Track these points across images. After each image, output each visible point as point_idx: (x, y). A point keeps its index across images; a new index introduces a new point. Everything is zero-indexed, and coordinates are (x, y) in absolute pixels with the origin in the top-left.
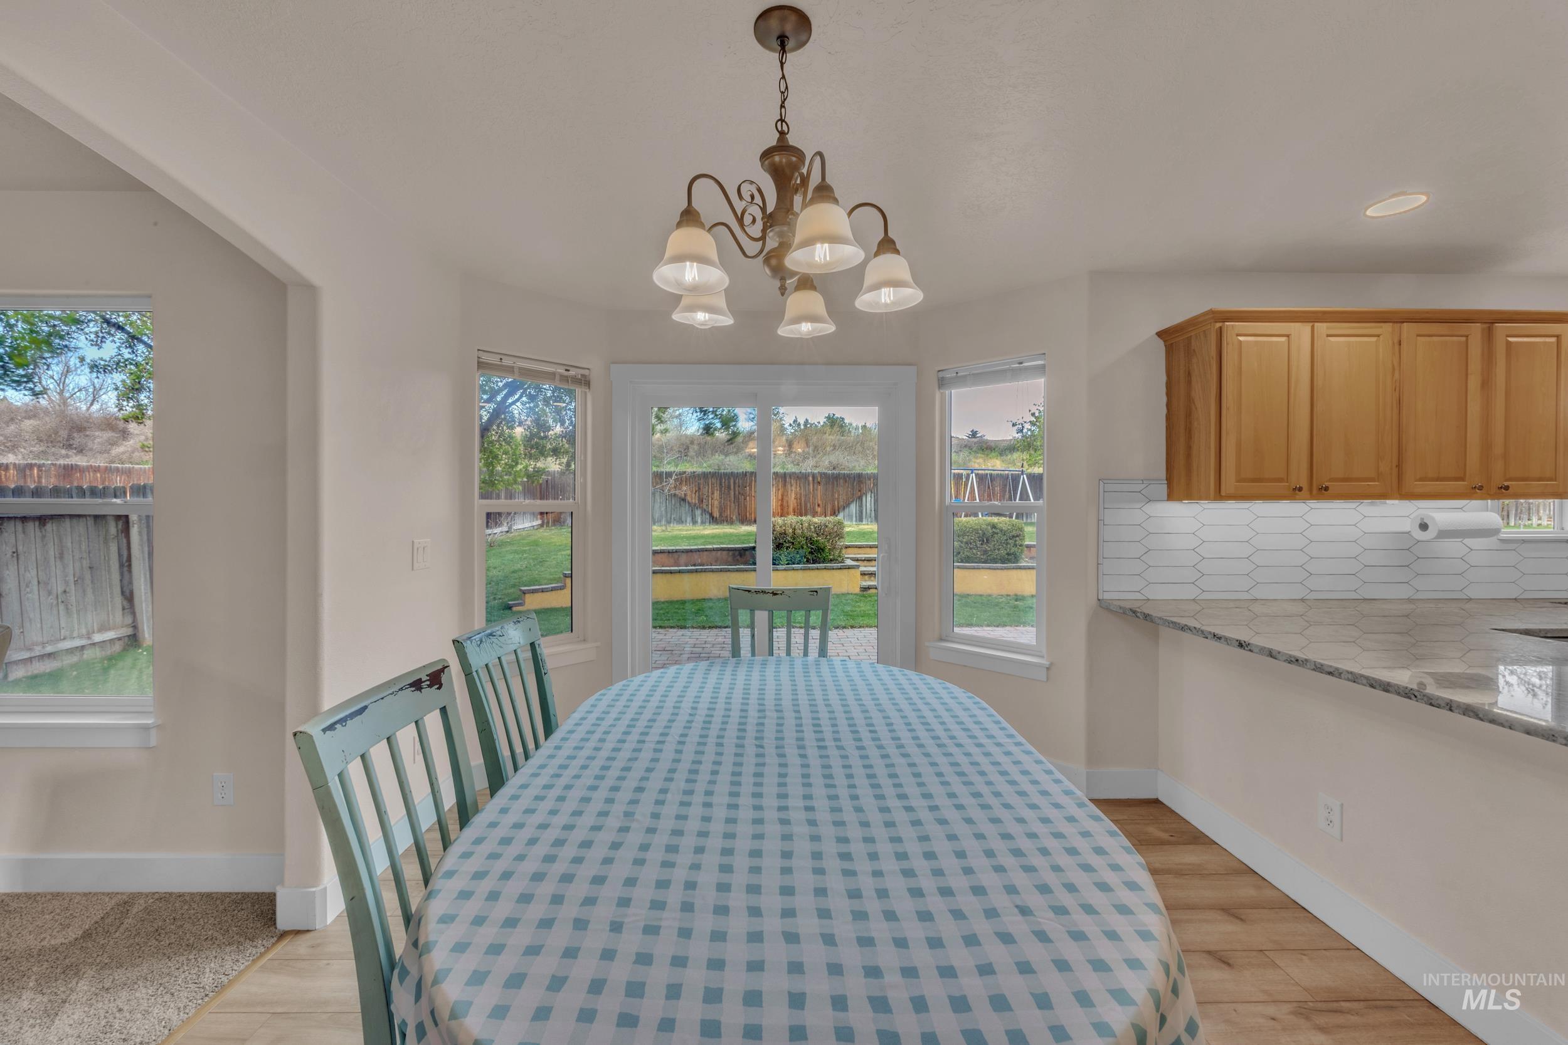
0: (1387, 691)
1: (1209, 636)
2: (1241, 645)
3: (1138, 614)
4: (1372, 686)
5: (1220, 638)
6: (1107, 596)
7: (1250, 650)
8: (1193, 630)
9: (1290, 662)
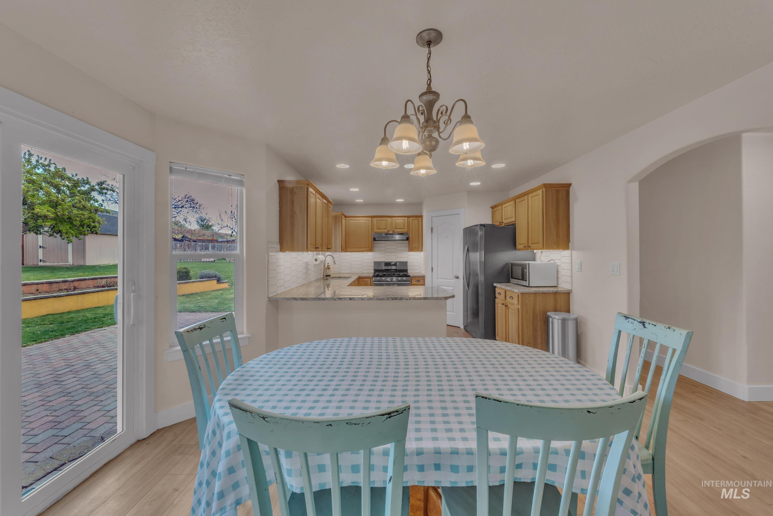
0: (396, 300)
1: (337, 299)
2: (350, 299)
3: (297, 299)
4: (393, 299)
5: (342, 299)
6: (270, 295)
7: (355, 300)
8: (329, 299)
9: (369, 300)
